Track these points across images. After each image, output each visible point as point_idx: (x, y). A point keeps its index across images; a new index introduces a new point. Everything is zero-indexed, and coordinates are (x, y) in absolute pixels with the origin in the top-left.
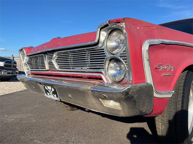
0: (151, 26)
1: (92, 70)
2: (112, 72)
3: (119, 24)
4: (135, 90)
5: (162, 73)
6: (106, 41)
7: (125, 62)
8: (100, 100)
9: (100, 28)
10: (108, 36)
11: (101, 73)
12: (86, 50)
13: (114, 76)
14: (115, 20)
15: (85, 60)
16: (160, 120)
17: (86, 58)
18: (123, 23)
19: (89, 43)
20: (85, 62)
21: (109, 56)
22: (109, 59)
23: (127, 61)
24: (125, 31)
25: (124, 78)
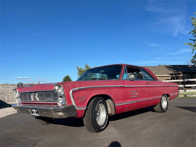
1: (54, 101)
2: (61, 101)
8: (56, 113)
9: (55, 85)
10: (59, 88)
11: (57, 102)
13: (62, 103)
22: (59, 96)
23: (65, 97)
25: (65, 103)
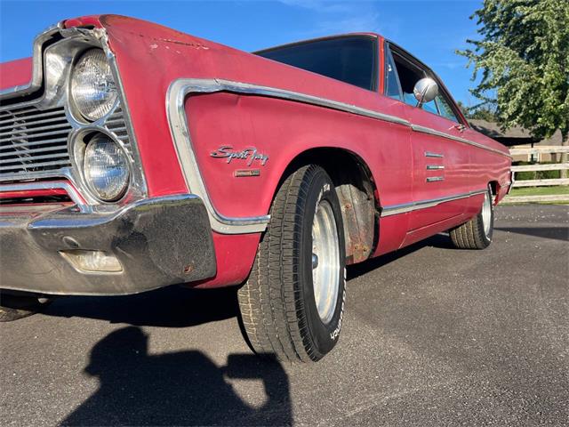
0: (195, 44)
1: (37, 175)
2: (95, 173)
3: (91, 31)
4: (149, 213)
5: (233, 170)
6: (67, 83)
7: (125, 141)
8: (61, 258)
9: (42, 42)
10: (73, 70)
11: (64, 179)
12: (11, 114)
14: (79, 19)
15: (10, 143)
16: (249, 296)
17: (14, 138)
18: (100, 27)
19: (15, 90)
20: (13, 150)
21: (80, 128)
22: (81, 136)
23: (127, 136)
24: (109, 52)
25: (127, 188)
